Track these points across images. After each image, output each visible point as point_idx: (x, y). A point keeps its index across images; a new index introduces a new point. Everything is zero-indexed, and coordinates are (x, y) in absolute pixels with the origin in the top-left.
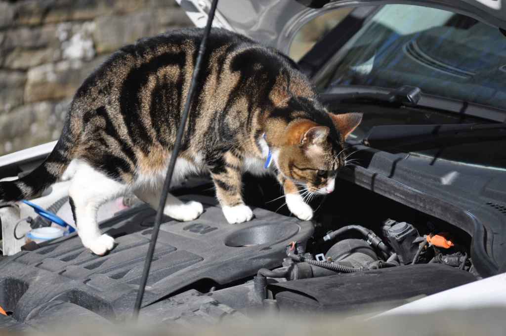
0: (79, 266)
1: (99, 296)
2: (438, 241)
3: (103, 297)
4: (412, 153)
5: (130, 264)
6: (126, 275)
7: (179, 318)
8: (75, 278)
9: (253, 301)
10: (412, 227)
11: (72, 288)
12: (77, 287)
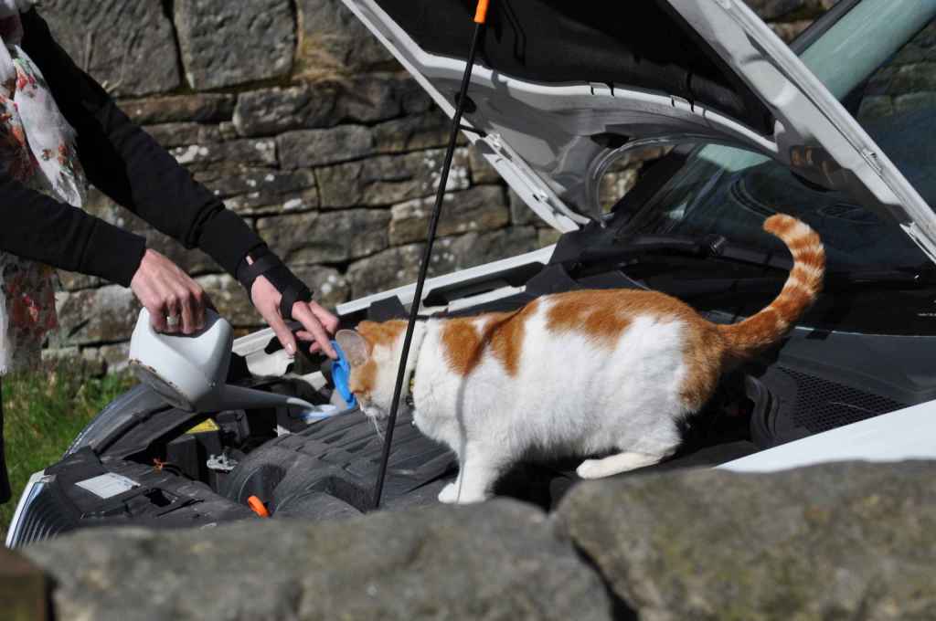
0: (342, 449)
4: (714, 311)
8: (336, 463)
11: (330, 474)
12: (336, 473)
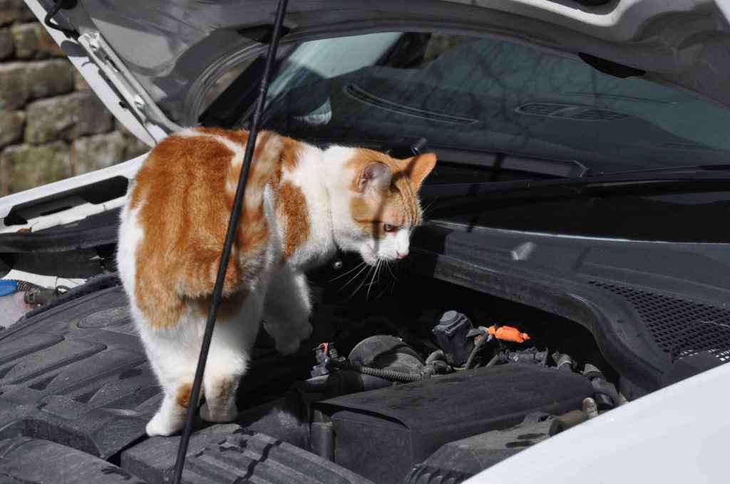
0: (21, 386)
1: (68, 425)
2: (509, 333)
3: (76, 428)
5: (94, 380)
6: (94, 397)
7: (201, 454)
8: (23, 402)
9: (286, 425)
10: (465, 317)
12: (31, 415)
